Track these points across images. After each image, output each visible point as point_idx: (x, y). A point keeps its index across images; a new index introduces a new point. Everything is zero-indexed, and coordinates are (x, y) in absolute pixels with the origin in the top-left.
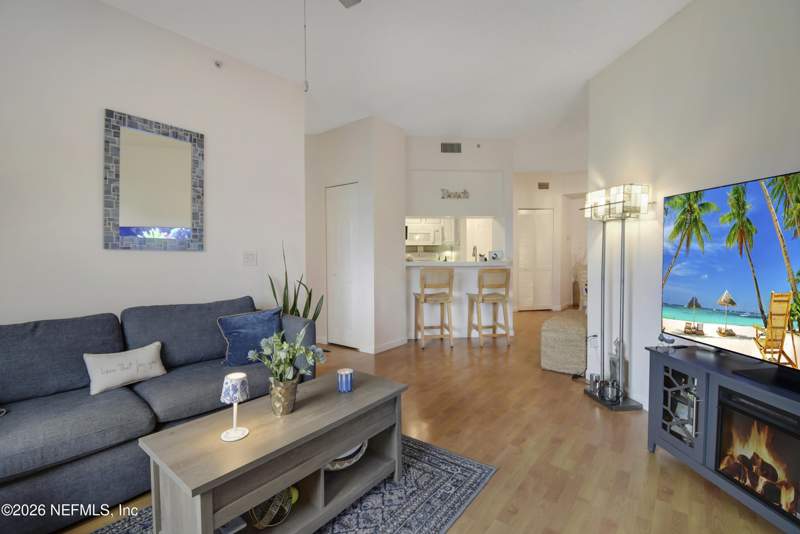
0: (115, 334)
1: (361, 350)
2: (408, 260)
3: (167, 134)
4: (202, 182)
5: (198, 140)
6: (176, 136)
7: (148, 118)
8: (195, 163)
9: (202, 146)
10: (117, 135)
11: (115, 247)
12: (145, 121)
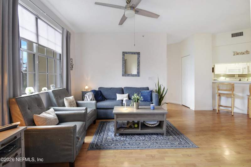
0: (122, 91)
1: (191, 108)
2: (214, 80)
3: (132, 54)
4: (139, 62)
5: (138, 54)
6: (134, 54)
7: (129, 51)
8: (138, 58)
9: (139, 55)
10: (124, 56)
11: (124, 76)
12: (129, 52)
